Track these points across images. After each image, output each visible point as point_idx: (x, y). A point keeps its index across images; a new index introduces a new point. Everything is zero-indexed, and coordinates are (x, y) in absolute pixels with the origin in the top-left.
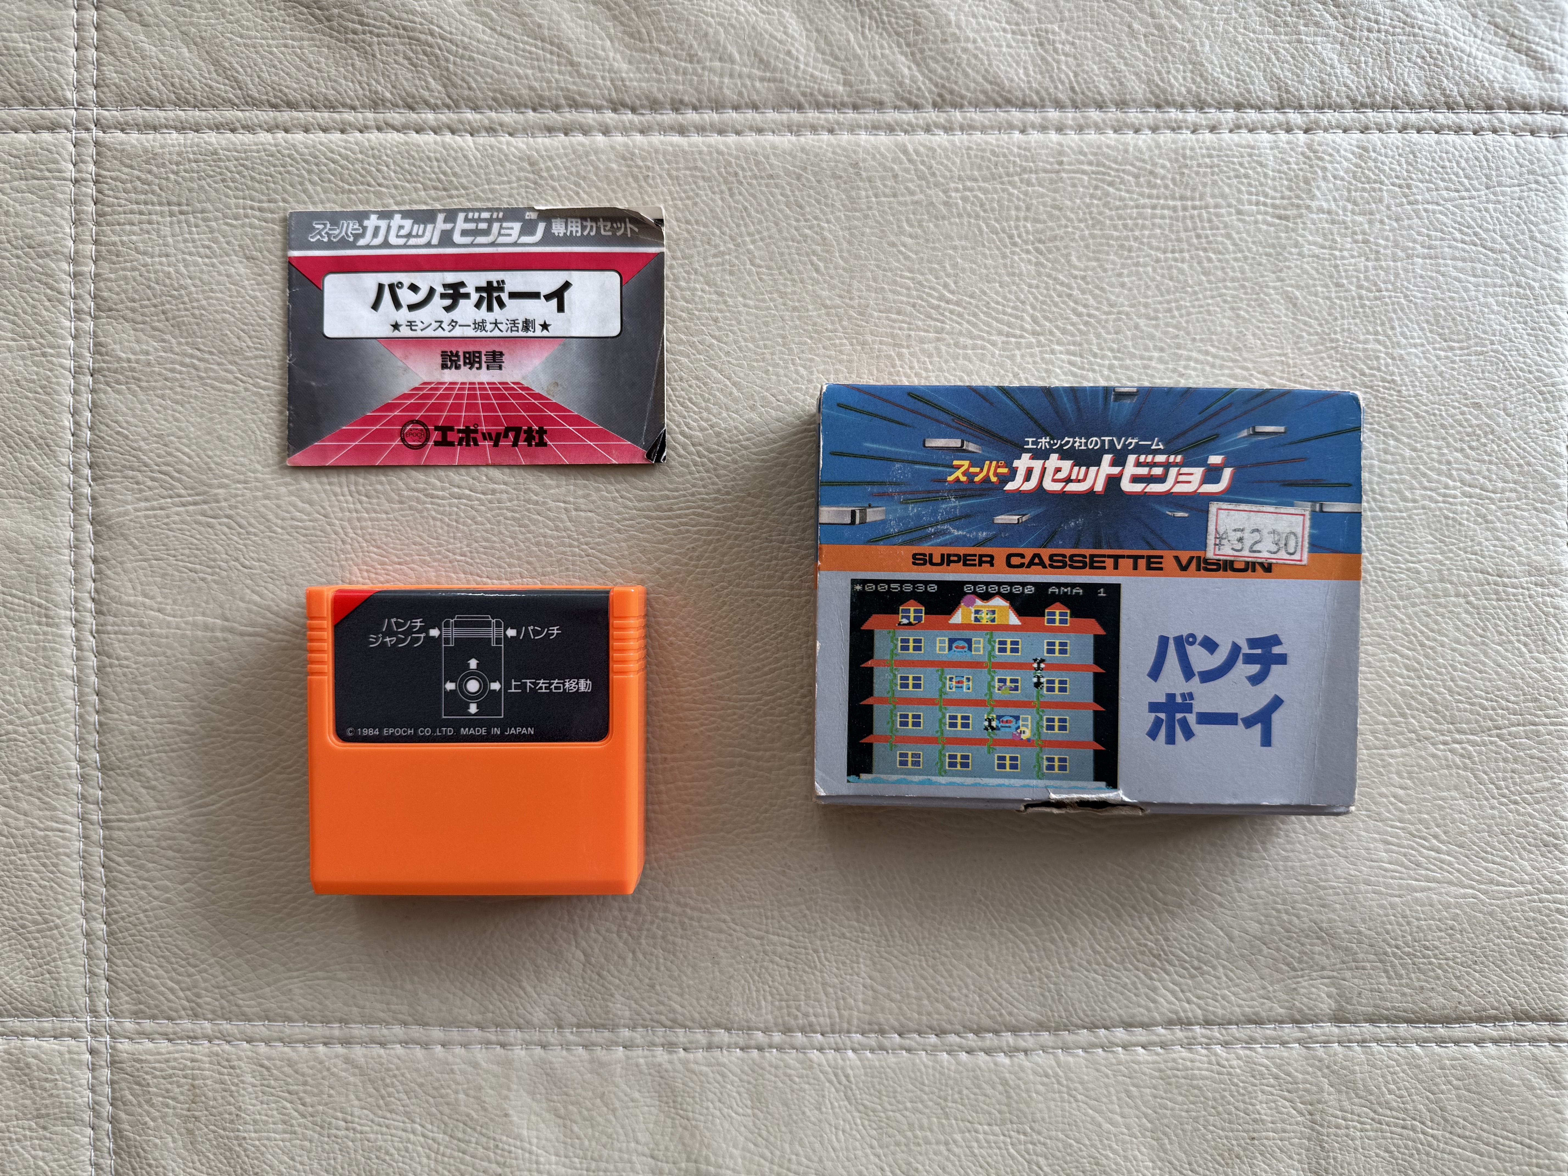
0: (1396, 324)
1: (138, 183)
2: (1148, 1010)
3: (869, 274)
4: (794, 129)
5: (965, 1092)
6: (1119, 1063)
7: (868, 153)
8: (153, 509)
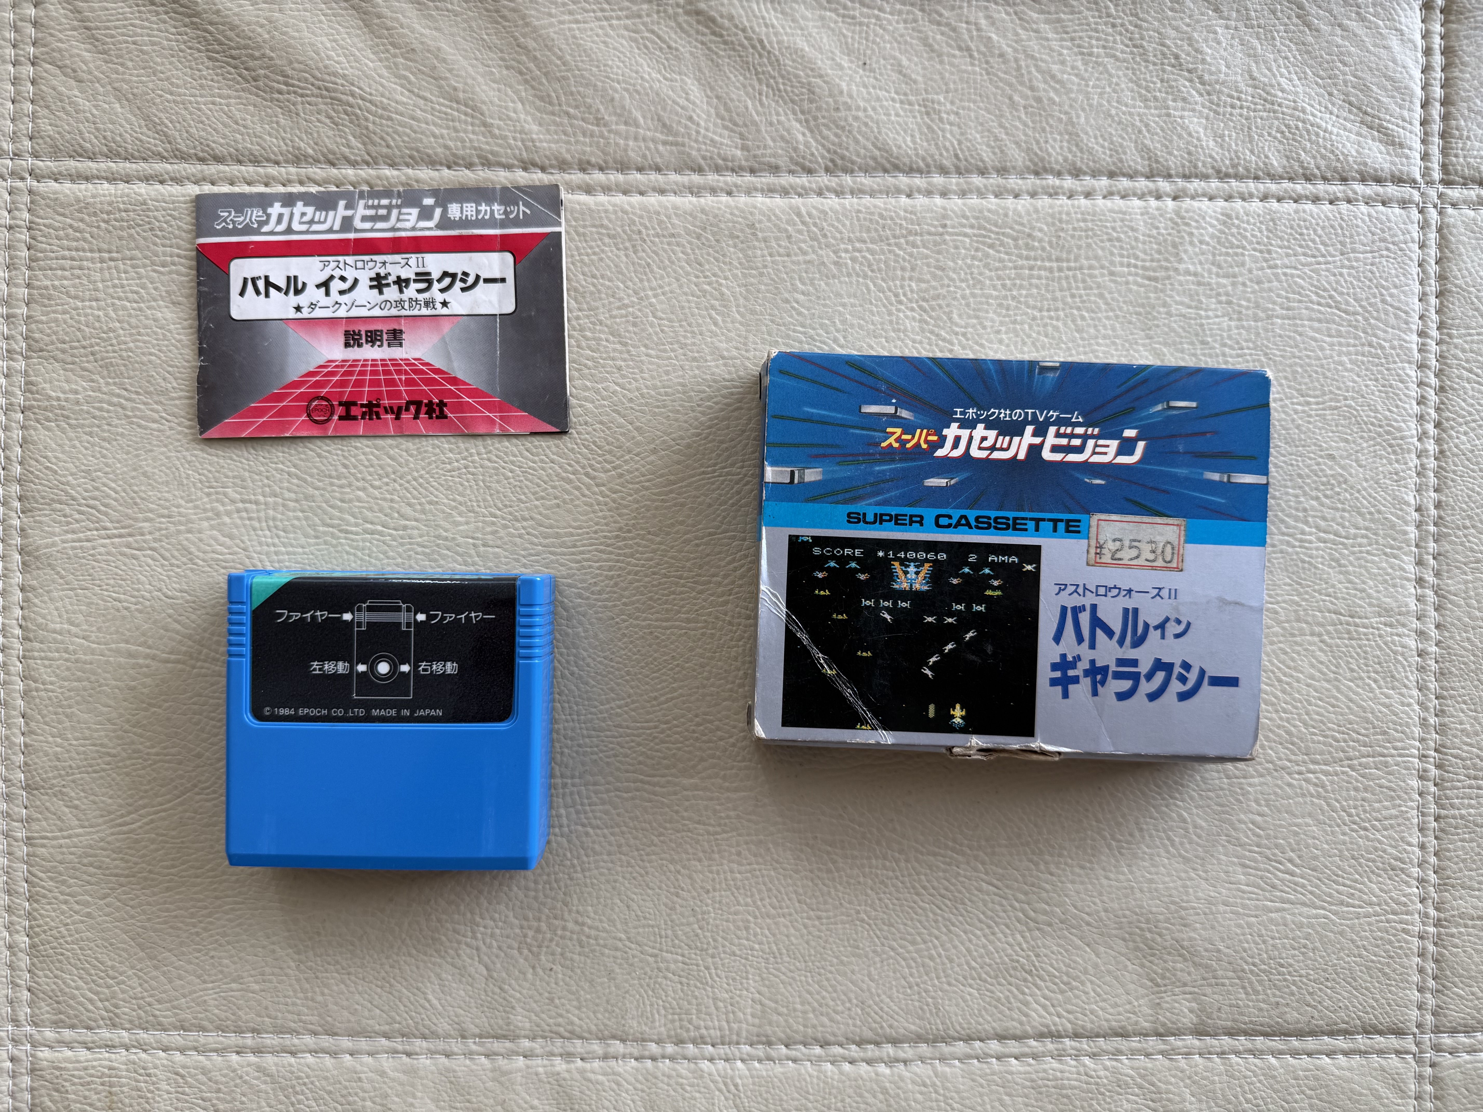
1: (70, 231)
2: (1021, 1023)
3: (764, 328)
4: (695, 191)
5: (848, 1100)
6: (993, 1073)
7: (764, 215)
8: (80, 541)
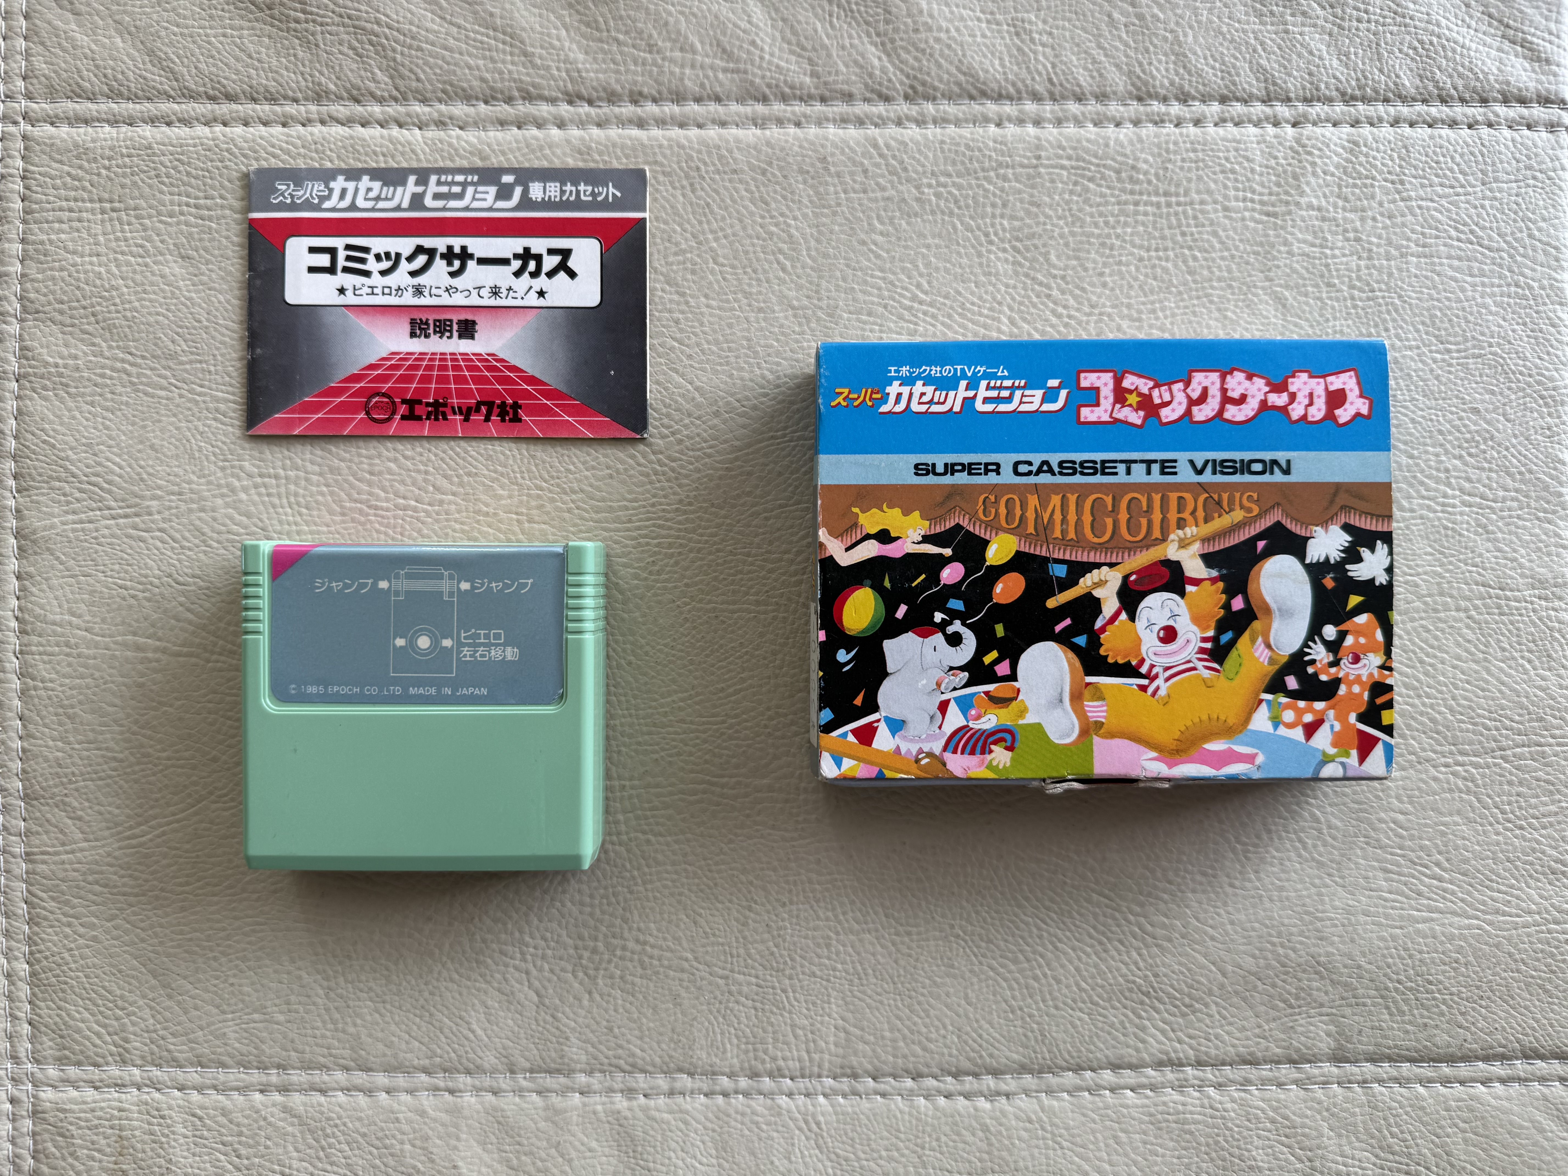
0: (1390, 325)
1: (68, 179)
2: (1137, 1050)
3: (838, 274)
4: (758, 122)
5: (943, 1139)
6: (1107, 1107)
7: (837, 147)
8: (81, 522)
